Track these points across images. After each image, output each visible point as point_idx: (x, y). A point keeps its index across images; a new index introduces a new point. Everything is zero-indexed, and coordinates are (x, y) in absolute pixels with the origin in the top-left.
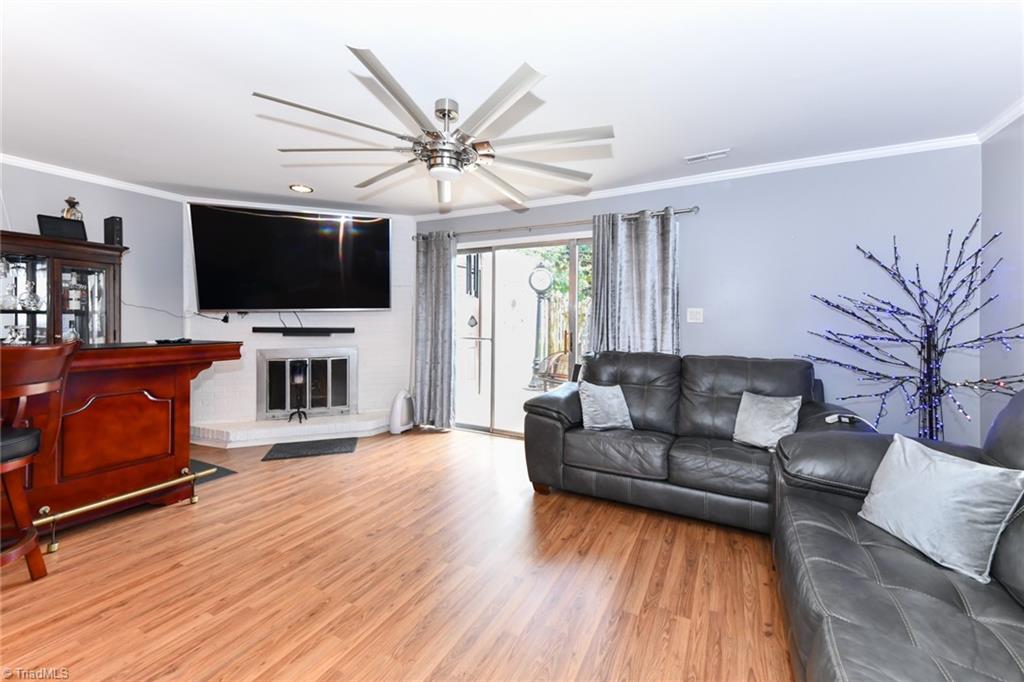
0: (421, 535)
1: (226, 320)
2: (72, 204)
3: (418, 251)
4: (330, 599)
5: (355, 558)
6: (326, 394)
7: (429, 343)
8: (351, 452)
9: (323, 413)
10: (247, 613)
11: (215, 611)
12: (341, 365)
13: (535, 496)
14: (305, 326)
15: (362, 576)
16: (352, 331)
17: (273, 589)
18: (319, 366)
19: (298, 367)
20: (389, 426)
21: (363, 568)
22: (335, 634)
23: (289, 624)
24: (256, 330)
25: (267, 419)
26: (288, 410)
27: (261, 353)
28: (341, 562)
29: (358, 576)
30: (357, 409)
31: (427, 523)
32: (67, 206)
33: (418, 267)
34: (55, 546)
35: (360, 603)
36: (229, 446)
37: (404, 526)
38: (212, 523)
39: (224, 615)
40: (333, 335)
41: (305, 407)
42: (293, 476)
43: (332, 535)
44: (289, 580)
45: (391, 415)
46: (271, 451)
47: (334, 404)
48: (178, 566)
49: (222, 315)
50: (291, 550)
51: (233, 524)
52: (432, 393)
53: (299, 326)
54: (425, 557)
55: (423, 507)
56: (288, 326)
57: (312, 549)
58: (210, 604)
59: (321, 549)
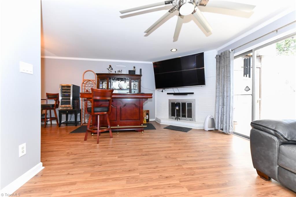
0: (181, 166)
1: (162, 91)
2: (134, 67)
3: (217, 62)
4: (137, 169)
5: (155, 161)
6: (186, 114)
7: (221, 97)
8: (186, 132)
9: (185, 120)
10: (122, 161)
11: (119, 157)
12: (190, 105)
13: (258, 177)
14: (180, 92)
15: (151, 168)
16: (193, 93)
17: (132, 159)
18: (184, 104)
19: (178, 104)
20: (204, 127)
21: (154, 166)
22: (127, 180)
23: (123, 170)
24: (168, 94)
25: (171, 118)
26: (176, 117)
27: (169, 100)
28: (150, 161)
29: (149, 167)
30: (195, 120)
31: (187, 162)
32: (133, 68)
33: (216, 68)
34: (118, 133)
35: (141, 176)
36: (161, 123)
37: (178, 160)
38: (140, 138)
39: (119, 159)
40: (188, 95)
41: (180, 117)
42: (166, 134)
43: (158, 152)
44: (136, 158)
45: (204, 123)
46: (167, 127)
47: (188, 117)
48: (126, 144)
49: (161, 90)
50: (145, 151)
51: (143, 140)
52: (222, 118)
53: (178, 92)
54: (174, 174)
55: (192, 157)
56: (175, 92)
57: (149, 153)
58: (120, 155)
59: (151, 155)
